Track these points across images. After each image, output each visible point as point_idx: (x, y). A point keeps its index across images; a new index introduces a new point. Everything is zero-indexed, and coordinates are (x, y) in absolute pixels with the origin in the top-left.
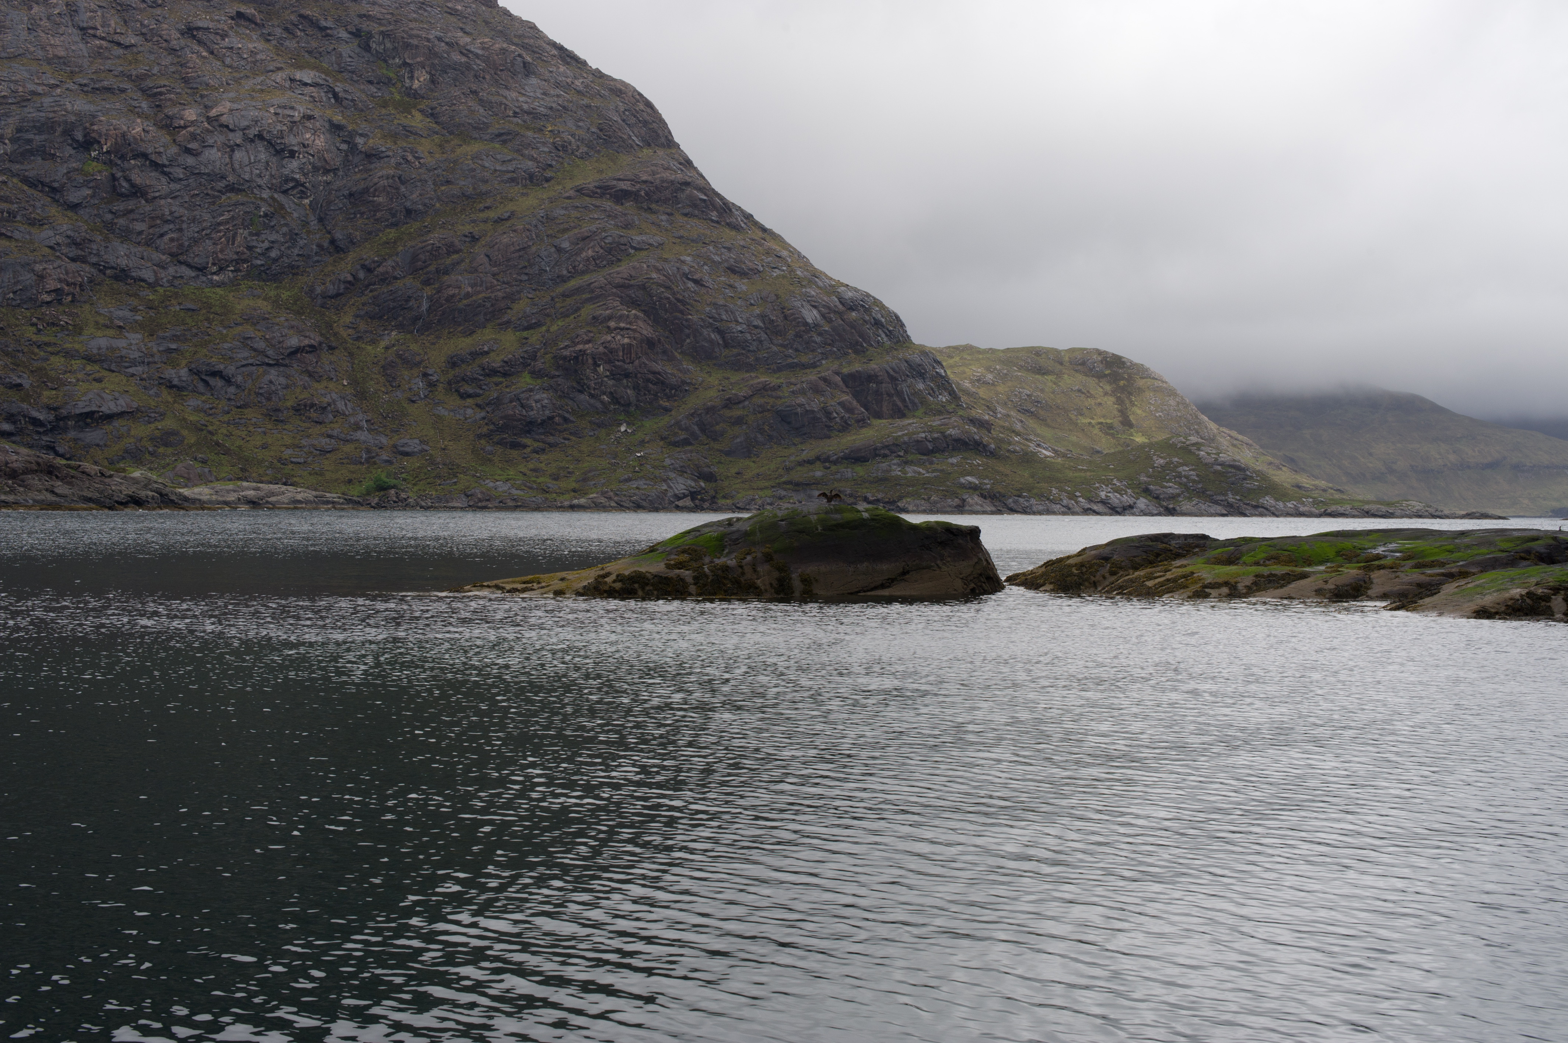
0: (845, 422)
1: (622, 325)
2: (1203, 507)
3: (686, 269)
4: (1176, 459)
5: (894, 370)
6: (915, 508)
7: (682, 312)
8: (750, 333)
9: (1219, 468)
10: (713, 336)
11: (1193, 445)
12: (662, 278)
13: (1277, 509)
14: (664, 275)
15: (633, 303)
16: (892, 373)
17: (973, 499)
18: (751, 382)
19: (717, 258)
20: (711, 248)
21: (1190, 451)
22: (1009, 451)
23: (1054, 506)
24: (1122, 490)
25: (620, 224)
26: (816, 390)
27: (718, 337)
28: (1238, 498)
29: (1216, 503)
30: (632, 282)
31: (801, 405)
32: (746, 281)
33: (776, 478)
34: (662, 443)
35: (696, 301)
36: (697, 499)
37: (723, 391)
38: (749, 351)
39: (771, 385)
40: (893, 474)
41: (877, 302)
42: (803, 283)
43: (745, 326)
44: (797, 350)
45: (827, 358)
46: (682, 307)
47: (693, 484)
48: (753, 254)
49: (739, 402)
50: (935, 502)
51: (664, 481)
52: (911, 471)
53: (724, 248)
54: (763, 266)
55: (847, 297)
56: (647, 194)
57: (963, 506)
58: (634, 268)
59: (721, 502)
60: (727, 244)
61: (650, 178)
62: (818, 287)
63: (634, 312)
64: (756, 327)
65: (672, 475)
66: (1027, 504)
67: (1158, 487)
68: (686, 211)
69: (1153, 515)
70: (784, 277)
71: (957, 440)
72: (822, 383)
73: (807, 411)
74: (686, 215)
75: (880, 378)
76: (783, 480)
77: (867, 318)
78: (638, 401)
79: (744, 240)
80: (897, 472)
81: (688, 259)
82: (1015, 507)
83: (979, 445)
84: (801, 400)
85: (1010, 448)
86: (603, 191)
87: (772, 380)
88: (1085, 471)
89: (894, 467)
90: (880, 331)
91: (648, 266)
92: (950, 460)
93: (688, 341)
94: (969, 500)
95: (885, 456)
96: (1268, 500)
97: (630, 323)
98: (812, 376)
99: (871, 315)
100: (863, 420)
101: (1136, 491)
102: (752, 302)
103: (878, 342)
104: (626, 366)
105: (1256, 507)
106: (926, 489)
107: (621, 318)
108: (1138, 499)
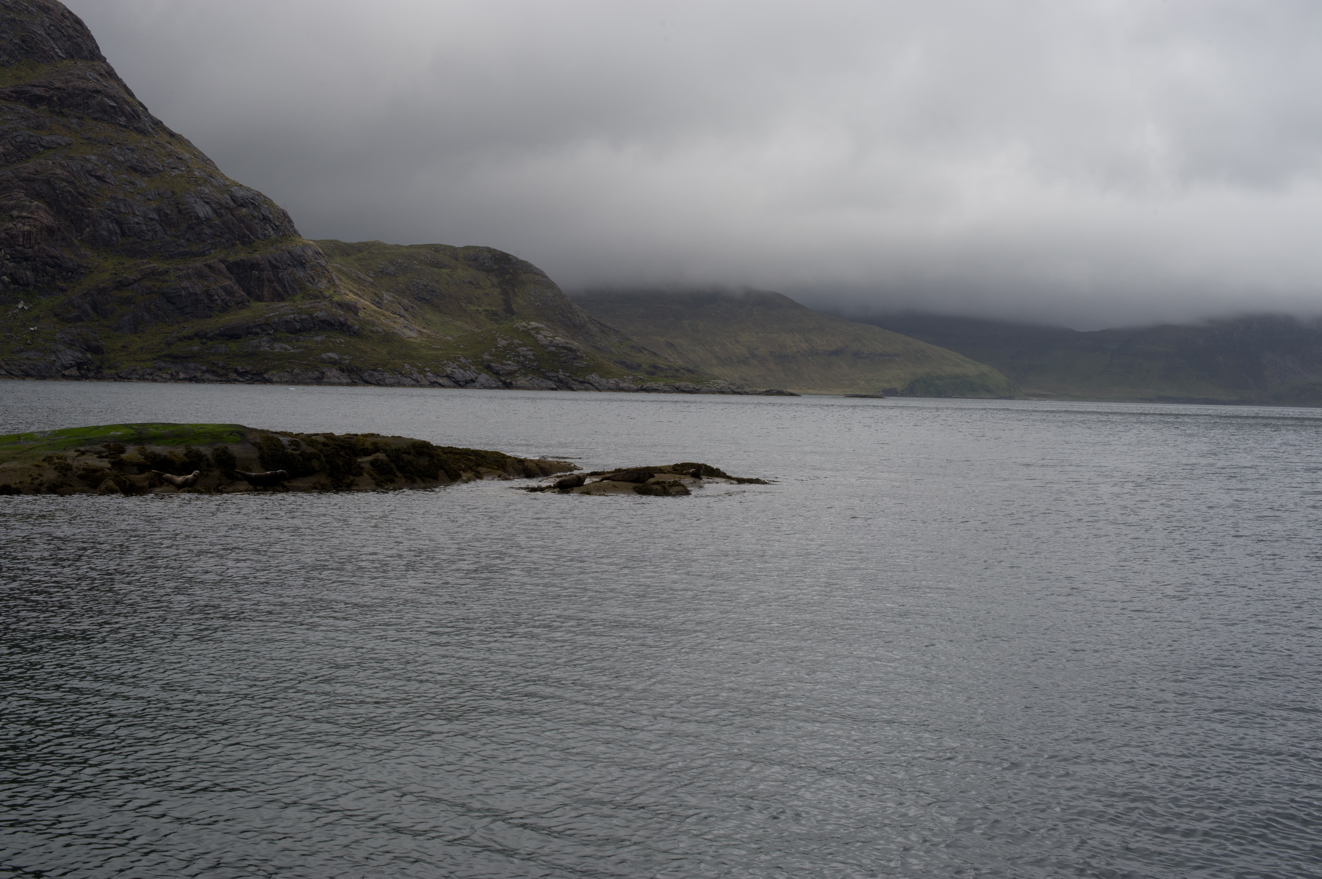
0: (226, 304)
1: (24, 214)
2: (536, 382)
3: (90, 166)
4: (517, 341)
5: (276, 260)
6: (278, 380)
7: (83, 204)
8: (146, 224)
9: (553, 349)
10: (111, 226)
11: (533, 329)
12: (66, 173)
13: (600, 385)
14: (69, 172)
15: (38, 196)
16: (274, 262)
17: (331, 372)
18: (142, 267)
19: (121, 158)
20: (116, 149)
21: (530, 334)
22: (372, 331)
23: (404, 379)
24: (467, 366)
25: (31, 125)
26: (201, 276)
27: (116, 227)
28: (568, 374)
29: (549, 378)
30: (37, 177)
31: (184, 288)
32: (146, 179)
33: (158, 352)
34: (55, 319)
35: (97, 195)
36: (83, 369)
37: (116, 274)
38: (144, 240)
39: (159, 270)
40: (262, 349)
41: (267, 200)
42: (199, 182)
43: (141, 218)
44: (188, 240)
45: (216, 248)
46: (83, 200)
47: (80, 355)
48: (155, 155)
49: (129, 285)
50: (297, 375)
51: (54, 352)
52: (278, 347)
53: (128, 149)
54: (163, 166)
55: (238, 196)
56: (59, 99)
57: (323, 378)
58: (40, 164)
59: (106, 372)
60: (131, 146)
61: (63, 86)
62: (212, 186)
63: (36, 203)
64: (151, 219)
65: (61, 347)
66: (380, 377)
67: (499, 365)
68: (97, 115)
69: (492, 388)
70: (182, 176)
71: (323, 321)
72: (207, 270)
73: (190, 293)
74: (96, 119)
75: (262, 266)
76: (164, 353)
77: (256, 214)
78: (36, 281)
79: (149, 143)
80: (265, 347)
81: (93, 158)
82: (370, 380)
83: (343, 326)
84: (186, 284)
85: (374, 329)
86: (19, 95)
87: (161, 266)
88: (438, 349)
89: (263, 344)
90: (268, 226)
91: (53, 163)
92: (315, 339)
93: (88, 230)
94: (329, 374)
95: (256, 334)
96: (594, 377)
97: (32, 213)
98: (199, 263)
99: (260, 212)
100: (243, 302)
101: (480, 367)
102: (150, 197)
103: (265, 235)
104: (26, 251)
105: (582, 382)
106: (290, 363)
107: (23, 208)
108: (480, 374)
